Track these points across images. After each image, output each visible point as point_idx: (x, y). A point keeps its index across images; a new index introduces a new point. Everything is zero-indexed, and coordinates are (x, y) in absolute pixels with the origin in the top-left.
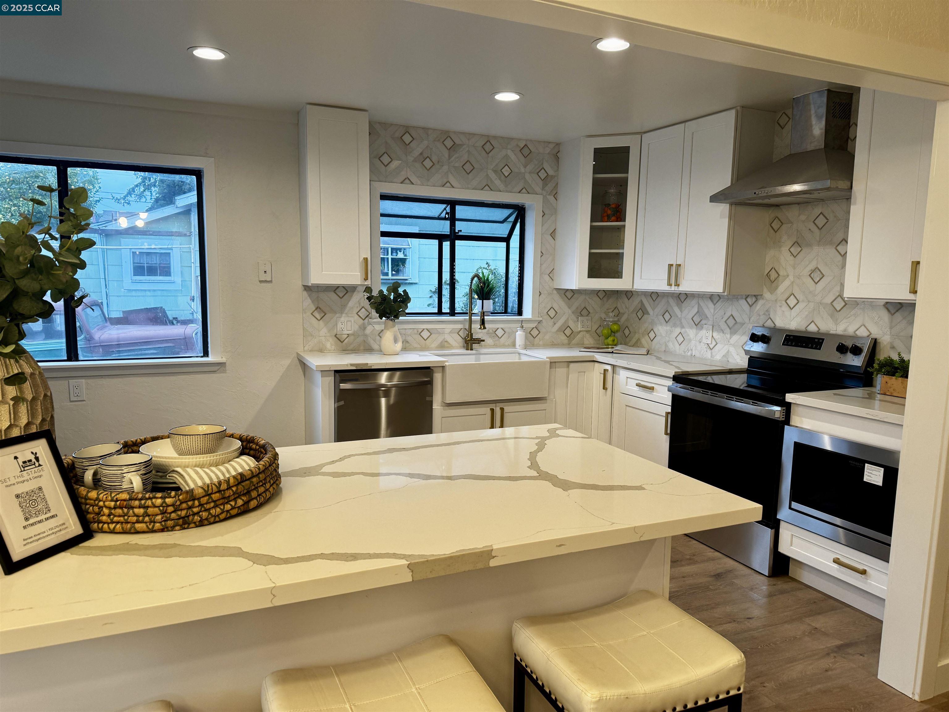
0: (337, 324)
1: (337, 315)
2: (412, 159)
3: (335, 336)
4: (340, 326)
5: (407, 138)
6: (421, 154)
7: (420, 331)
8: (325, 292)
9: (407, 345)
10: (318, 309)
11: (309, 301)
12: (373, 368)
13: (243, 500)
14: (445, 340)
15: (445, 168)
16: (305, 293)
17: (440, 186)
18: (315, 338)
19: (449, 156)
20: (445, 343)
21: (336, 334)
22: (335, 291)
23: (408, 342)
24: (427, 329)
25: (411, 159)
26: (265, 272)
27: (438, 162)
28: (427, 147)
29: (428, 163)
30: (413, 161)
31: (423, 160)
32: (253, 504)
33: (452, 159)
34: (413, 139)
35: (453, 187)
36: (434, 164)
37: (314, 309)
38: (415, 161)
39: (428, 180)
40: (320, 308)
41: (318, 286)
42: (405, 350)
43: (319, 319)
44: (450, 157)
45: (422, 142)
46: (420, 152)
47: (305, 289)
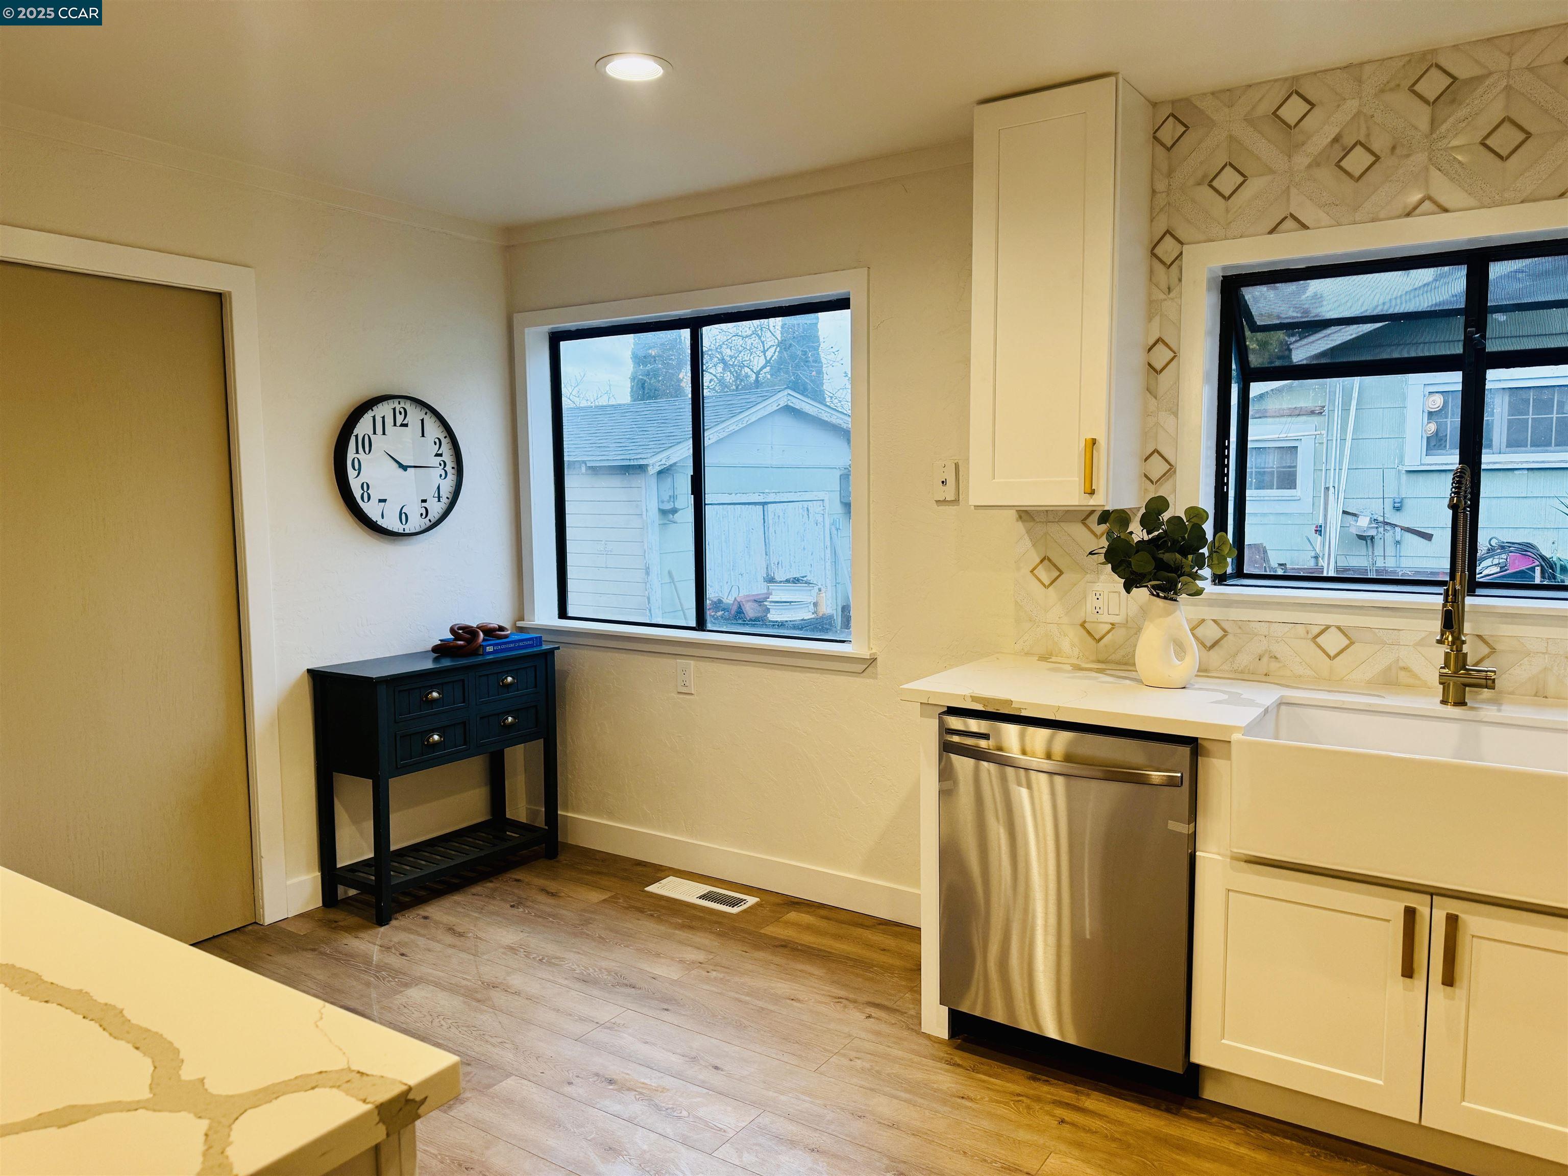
0: (1085, 597)
1: (1089, 577)
2: (1307, 161)
3: (1083, 625)
4: (1091, 602)
5: (1293, 110)
6: (1336, 140)
7: (1316, 630)
8: (1062, 524)
9: (1274, 665)
10: (1046, 562)
11: (1029, 543)
12: (1024, 713)
14: (1401, 664)
15: (1420, 158)
16: (1020, 527)
17: (1399, 217)
18: (1038, 626)
19: (1433, 121)
20: (1402, 674)
21: (1085, 622)
22: (1084, 521)
23: (1276, 657)
24: (1339, 628)
25: (1301, 160)
26: (943, 482)
27: (1394, 148)
28: (1359, 113)
29: (1357, 160)
30: (1309, 166)
31: (1342, 154)
33: (1444, 128)
34: (1312, 105)
35: (1446, 210)
36: (1378, 158)
37: (1038, 560)
38: (1316, 163)
39: (1356, 209)
40: (1049, 560)
41: (1047, 511)
42: (1264, 678)
43: (1047, 583)
44: (1434, 123)
45: (1339, 106)
46: (1333, 136)
47: (1020, 517)
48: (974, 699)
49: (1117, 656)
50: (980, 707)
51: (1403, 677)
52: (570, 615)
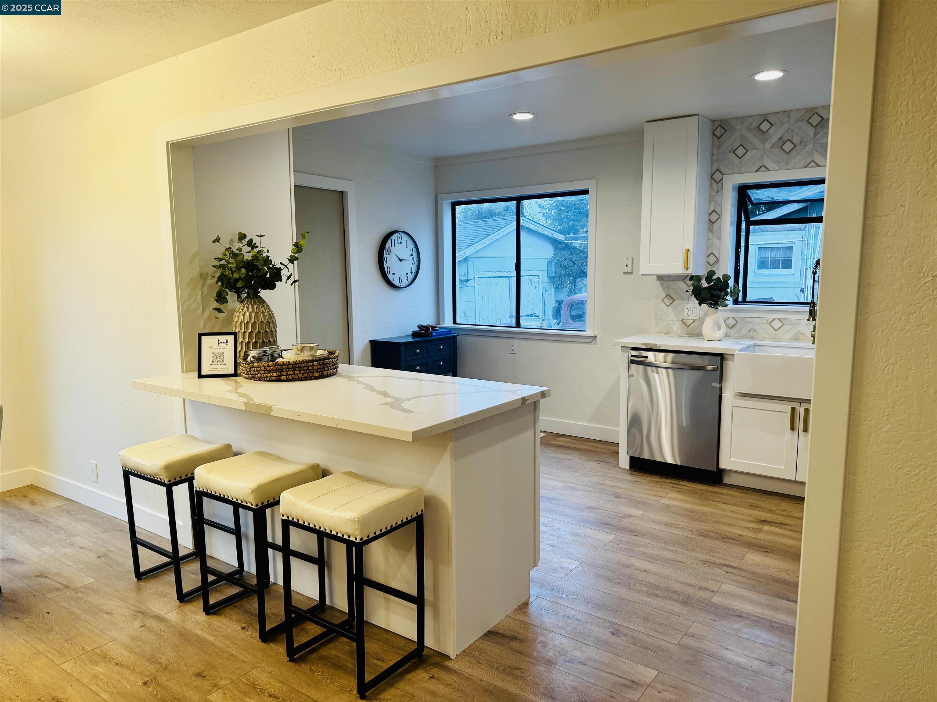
0: (683, 310)
1: (685, 302)
2: (770, 145)
3: (682, 321)
4: (686, 311)
5: (765, 126)
6: (780, 138)
7: (771, 320)
8: (675, 281)
9: (755, 334)
10: (668, 296)
11: (661, 289)
12: (661, 348)
13: (277, 374)
14: (801, 332)
15: (810, 147)
16: (658, 283)
17: (802, 168)
18: (664, 321)
19: (815, 133)
20: (801, 335)
21: (683, 319)
22: (683, 280)
23: (756, 331)
24: (779, 319)
25: (768, 145)
26: (627, 265)
27: (801, 142)
28: (789, 129)
29: (788, 146)
30: (771, 147)
31: (783, 144)
32: (283, 378)
33: (819, 136)
34: (772, 125)
35: (819, 166)
36: (795, 146)
37: (665, 296)
38: (773, 146)
39: (787, 164)
40: (669, 295)
41: (669, 276)
42: (751, 338)
43: (668, 304)
44: (815, 135)
45: (782, 126)
46: (779, 137)
47: (658, 279)
48: (642, 344)
49: (695, 332)
50: (644, 347)
51: (802, 337)
52: (457, 323)
